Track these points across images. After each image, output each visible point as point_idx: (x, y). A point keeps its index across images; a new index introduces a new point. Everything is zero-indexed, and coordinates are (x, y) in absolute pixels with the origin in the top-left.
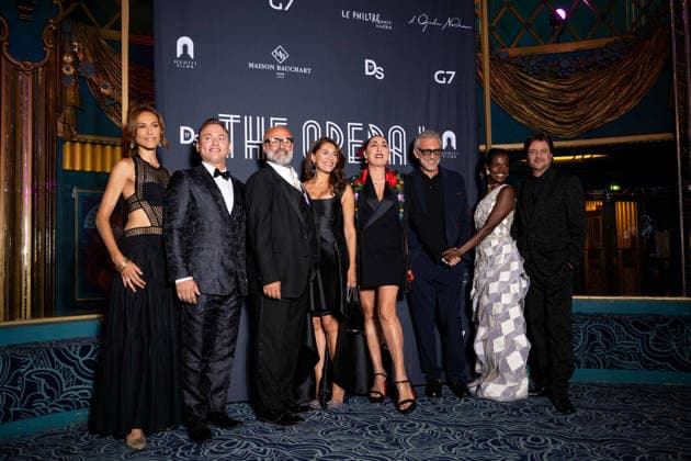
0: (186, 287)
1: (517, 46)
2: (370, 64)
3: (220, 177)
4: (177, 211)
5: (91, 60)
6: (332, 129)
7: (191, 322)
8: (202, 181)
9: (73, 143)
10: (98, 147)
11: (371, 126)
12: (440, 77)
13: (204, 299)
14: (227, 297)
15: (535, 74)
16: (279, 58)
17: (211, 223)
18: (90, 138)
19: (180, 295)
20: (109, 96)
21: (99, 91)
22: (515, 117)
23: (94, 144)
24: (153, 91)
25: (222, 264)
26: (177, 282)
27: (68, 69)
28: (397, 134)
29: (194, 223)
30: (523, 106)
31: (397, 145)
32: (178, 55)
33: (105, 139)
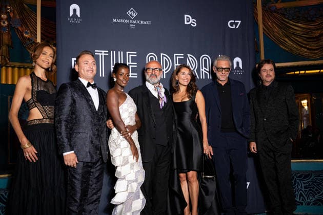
0: (70, 157)
1: (281, 2)
2: (187, 17)
3: (91, 87)
4: (63, 109)
5: (18, 17)
6: (164, 58)
7: (74, 180)
8: (79, 90)
9: (7, 67)
10: (22, 69)
11: (189, 55)
12: (231, 24)
13: (81, 164)
14: (95, 163)
15: (293, 19)
16: (131, 15)
17: (85, 116)
18: (18, 64)
19: (66, 163)
20: (29, 38)
21: (22, 35)
22: (282, 47)
23: (19, 68)
24: (55, 35)
25: (92, 142)
26: (65, 154)
27: (4, 23)
28: (205, 60)
29: (74, 116)
30: (286, 39)
31: (206, 66)
32: (71, 15)
33: (26, 65)
